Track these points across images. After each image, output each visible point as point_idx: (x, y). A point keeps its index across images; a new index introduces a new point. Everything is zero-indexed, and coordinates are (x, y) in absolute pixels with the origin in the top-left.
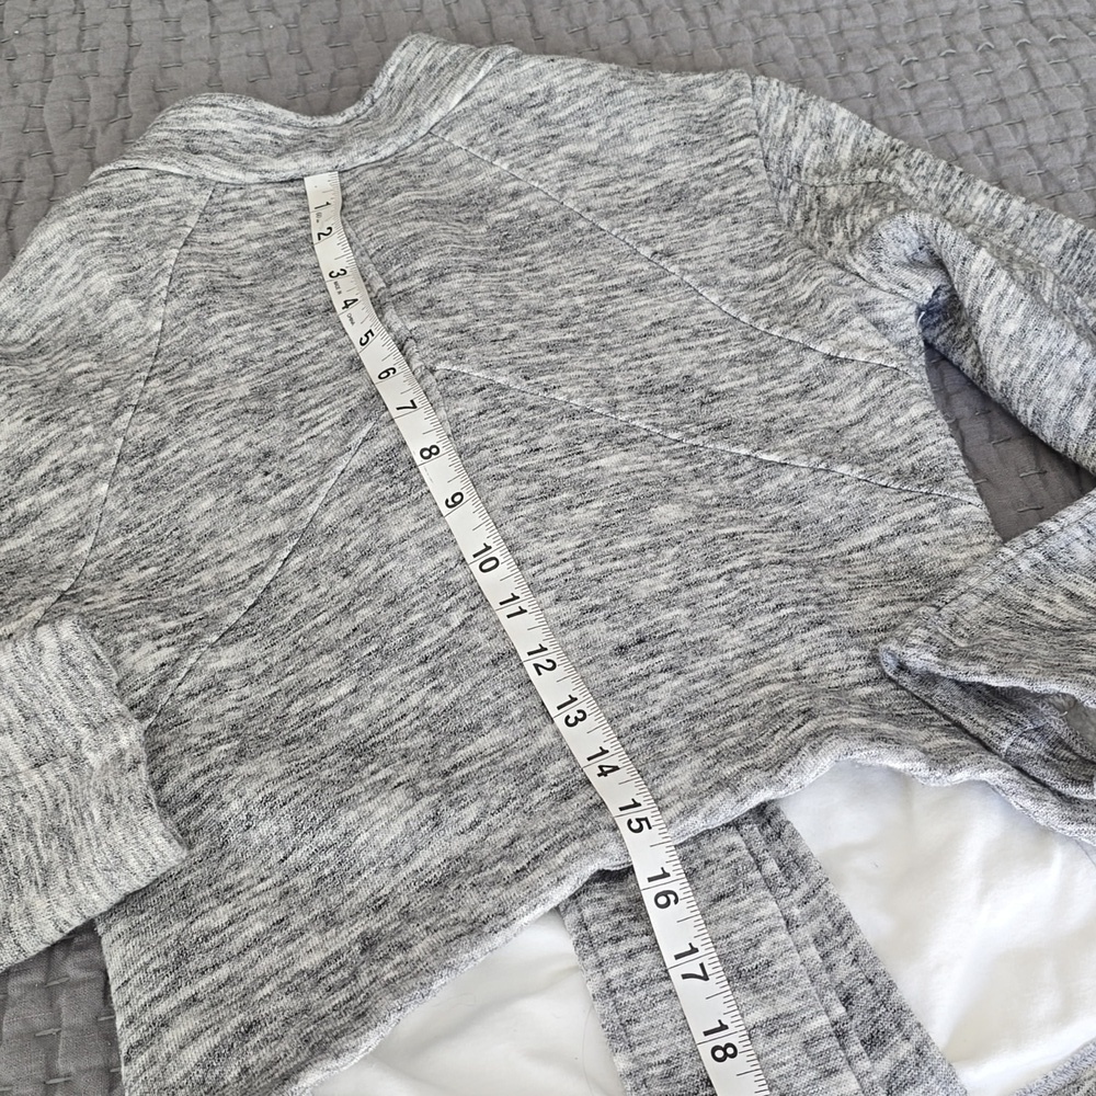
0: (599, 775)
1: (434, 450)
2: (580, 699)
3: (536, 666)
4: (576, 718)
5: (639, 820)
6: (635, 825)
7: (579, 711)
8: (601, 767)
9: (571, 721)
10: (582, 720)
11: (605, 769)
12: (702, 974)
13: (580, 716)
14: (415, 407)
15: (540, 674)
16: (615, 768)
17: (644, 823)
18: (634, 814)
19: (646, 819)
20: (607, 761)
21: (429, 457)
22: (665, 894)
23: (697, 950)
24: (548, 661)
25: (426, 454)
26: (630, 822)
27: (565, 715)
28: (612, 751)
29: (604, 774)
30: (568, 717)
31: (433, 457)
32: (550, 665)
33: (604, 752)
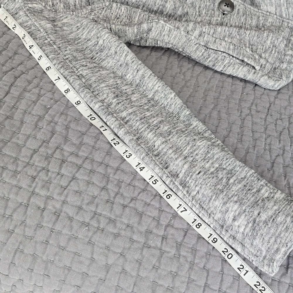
0: (140, 171)
2: (129, 151)
3: (114, 143)
5: (155, 181)
6: (154, 182)
7: (129, 154)
8: (140, 168)
9: (128, 156)
10: (131, 156)
11: (141, 169)
12: (185, 210)
15: (116, 145)
16: (144, 168)
17: (156, 181)
18: (153, 179)
19: (156, 180)
20: (141, 166)
21: (67, 92)
22: (168, 195)
23: (181, 205)
25: (66, 92)
26: (153, 182)
28: (141, 163)
29: (141, 170)
30: (127, 156)
32: (118, 143)
33: (139, 164)
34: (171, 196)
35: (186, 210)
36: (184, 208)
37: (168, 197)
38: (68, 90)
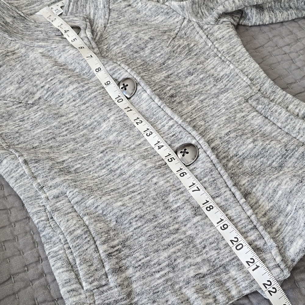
0: (158, 149)
2: (150, 129)
4: (149, 134)
5: (171, 159)
6: (170, 160)
7: (150, 132)
8: (158, 147)
9: (148, 135)
10: (151, 134)
11: (160, 147)
12: (197, 189)
13: (151, 133)
15: (138, 124)
16: (163, 146)
17: (173, 159)
18: (169, 157)
19: (173, 158)
20: (160, 144)
21: (98, 71)
22: (182, 173)
23: (195, 184)
24: (140, 121)
25: (97, 70)
26: (168, 159)
28: (161, 142)
29: (159, 148)
30: (147, 134)
31: (99, 71)
32: (141, 122)
33: (159, 142)
34: (186, 174)
35: (199, 190)
36: (197, 187)
37: (182, 175)
38: (99, 69)
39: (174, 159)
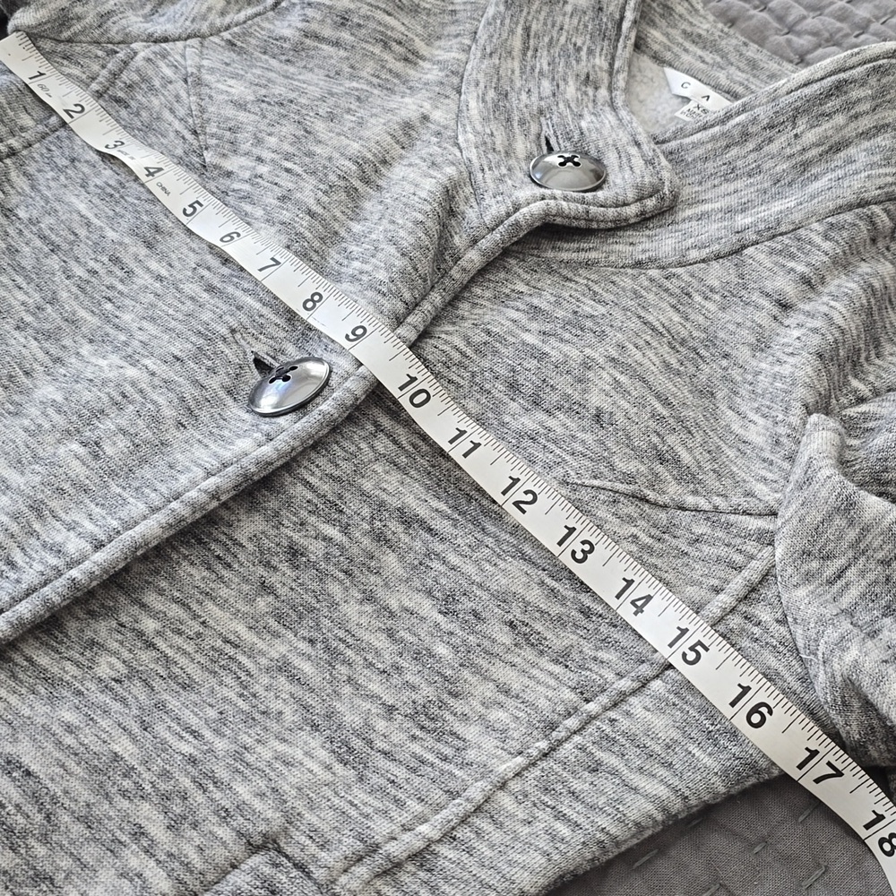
0: (636, 614)
1: (316, 298)
2: (579, 528)
3: (517, 504)
4: (583, 551)
5: (692, 649)
6: (691, 656)
8: (633, 603)
9: (579, 556)
11: (639, 603)
12: (832, 772)
13: (587, 547)
14: (278, 263)
15: (524, 512)
16: (648, 598)
17: (699, 648)
19: (700, 643)
20: (637, 592)
21: (314, 306)
22: (755, 710)
23: (817, 752)
24: (526, 492)
25: (310, 305)
26: (684, 655)
27: (569, 552)
28: (637, 580)
29: (639, 610)
30: (574, 553)
31: (318, 304)
32: (531, 497)
33: (629, 583)
34: (770, 712)
35: (839, 774)
36: (829, 764)
37: (756, 718)
39: (707, 649)
